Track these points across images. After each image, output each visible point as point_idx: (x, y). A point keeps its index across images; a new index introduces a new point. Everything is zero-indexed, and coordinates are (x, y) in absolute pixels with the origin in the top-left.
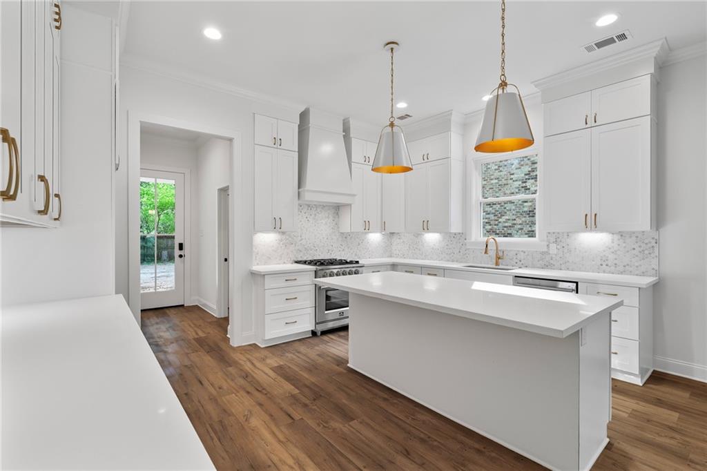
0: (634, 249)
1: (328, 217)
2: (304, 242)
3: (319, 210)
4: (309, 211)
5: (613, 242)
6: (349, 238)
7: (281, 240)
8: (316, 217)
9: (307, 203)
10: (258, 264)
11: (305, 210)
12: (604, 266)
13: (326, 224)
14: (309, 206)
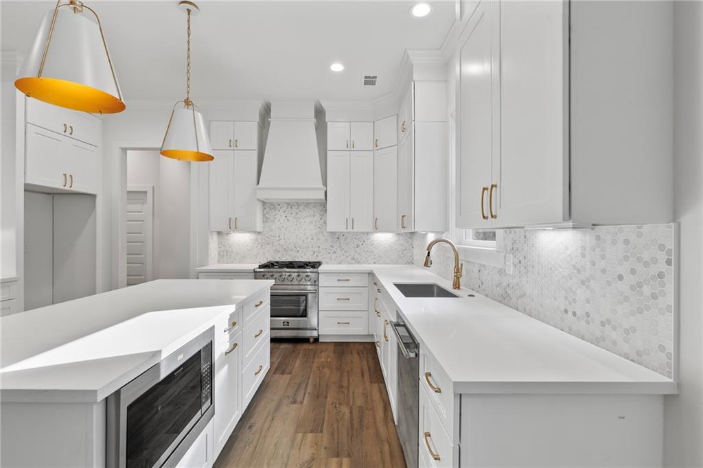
0: (620, 277)
1: (314, 216)
2: (282, 242)
3: (301, 208)
4: (288, 210)
5: (583, 256)
6: (342, 238)
7: (256, 240)
8: (298, 216)
9: (288, 202)
10: (232, 262)
11: (284, 209)
12: (570, 314)
13: (311, 223)
14: (288, 204)
